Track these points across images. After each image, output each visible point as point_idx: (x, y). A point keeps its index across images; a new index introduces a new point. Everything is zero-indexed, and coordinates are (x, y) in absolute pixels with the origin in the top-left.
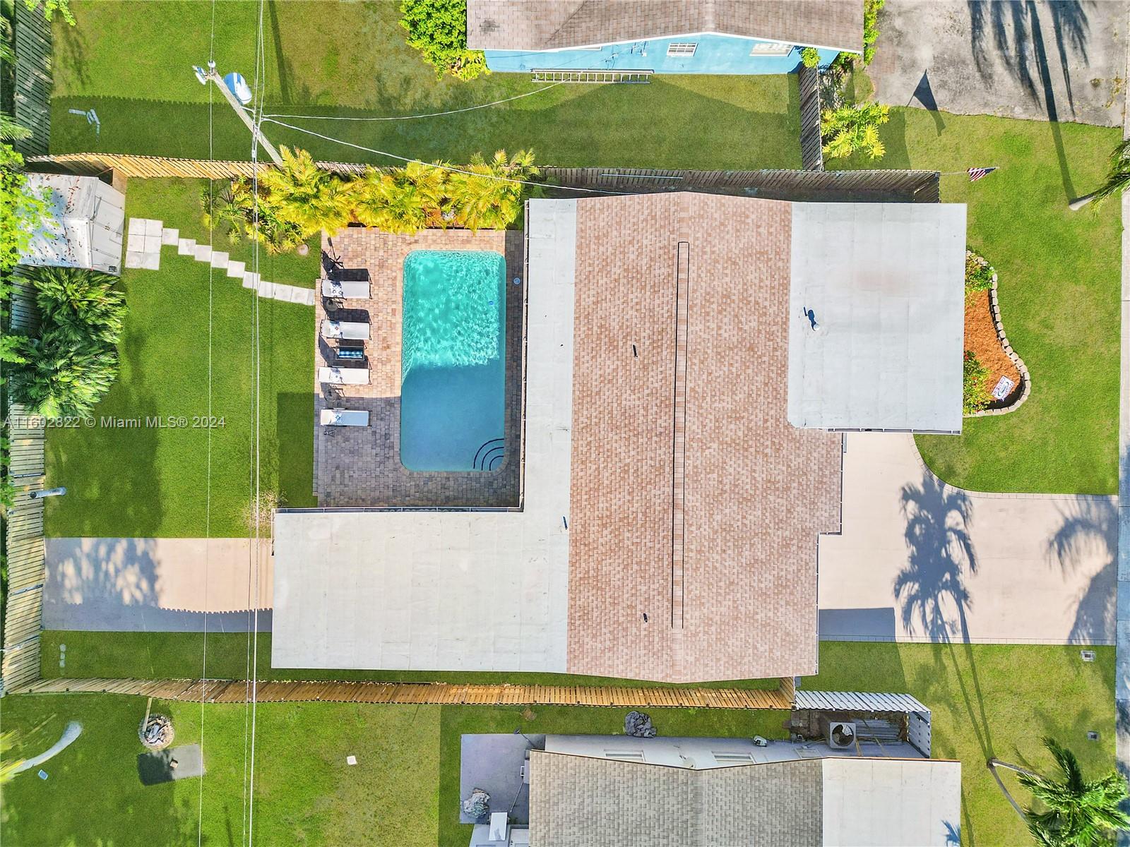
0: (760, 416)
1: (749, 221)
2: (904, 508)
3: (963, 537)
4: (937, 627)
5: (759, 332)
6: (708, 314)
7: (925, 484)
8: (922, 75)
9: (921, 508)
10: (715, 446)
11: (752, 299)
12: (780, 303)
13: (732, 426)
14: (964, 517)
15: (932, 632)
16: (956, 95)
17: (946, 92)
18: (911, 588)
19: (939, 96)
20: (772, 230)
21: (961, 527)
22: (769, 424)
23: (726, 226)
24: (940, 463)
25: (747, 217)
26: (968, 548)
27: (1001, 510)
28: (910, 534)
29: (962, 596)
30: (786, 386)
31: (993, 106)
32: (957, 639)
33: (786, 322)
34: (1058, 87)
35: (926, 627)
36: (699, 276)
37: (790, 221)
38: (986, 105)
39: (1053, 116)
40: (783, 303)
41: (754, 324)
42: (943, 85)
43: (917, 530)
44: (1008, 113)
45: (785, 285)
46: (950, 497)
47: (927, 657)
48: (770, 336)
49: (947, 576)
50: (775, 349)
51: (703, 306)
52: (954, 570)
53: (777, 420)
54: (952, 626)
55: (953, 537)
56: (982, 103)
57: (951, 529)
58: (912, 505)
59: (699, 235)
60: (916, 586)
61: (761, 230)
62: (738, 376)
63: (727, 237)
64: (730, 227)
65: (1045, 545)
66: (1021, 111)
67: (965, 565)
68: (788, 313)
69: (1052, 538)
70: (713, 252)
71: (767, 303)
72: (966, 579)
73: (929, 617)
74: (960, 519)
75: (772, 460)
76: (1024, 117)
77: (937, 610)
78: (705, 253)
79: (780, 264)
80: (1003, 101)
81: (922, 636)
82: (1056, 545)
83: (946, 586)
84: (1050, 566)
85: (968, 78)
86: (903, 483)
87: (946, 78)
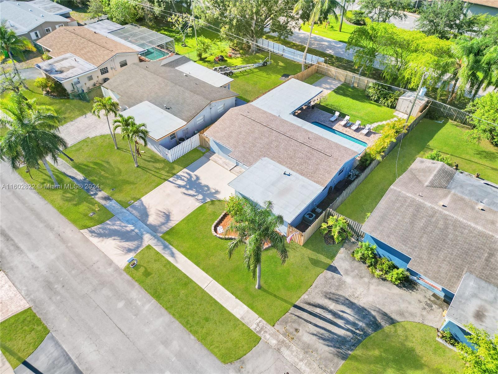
0: (273, 152)
1: (326, 174)
2: (215, 190)
3: (193, 196)
4: (179, 177)
5: (294, 162)
6: (308, 153)
7: (216, 197)
8: (341, 274)
9: (211, 193)
10: (274, 139)
11: (304, 164)
12: (298, 170)
13: (275, 145)
14: (197, 199)
15: (179, 176)
16: (326, 280)
17: (330, 277)
18: (194, 178)
19: (329, 274)
20: (320, 178)
21: (196, 197)
22: (269, 152)
23: (329, 167)
24: (217, 203)
25: (328, 174)
26: (190, 195)
27: (189, 208)
28: (207, 186)
29: (180, 186)
30: (275, 161)
31: (314, 289)
32: (171, 179)
33: (292, 169)
34: (305, 315)
35: (182, 176)
36: (320, 155)
37: (319, 184)
38: (316, 287)
39: (295, 306)
40: (297, 171)
41: (297, 162)
42: (333, 278)
43: (206, 188)
44: (307, 292)
45: (302, 174)
46: (206, 200)
47: (174, 172)
48: (291, 164)
49: (188, 187)
50: (286, 163)
51: (311, 152)
52: (187, 189)
53: (268, 155)
54: (175, 180)
55: (196, 194)
56: (318, 286)
57: (198, 195)
58: (214, 191)
59: (331, 160)
60: (193, 180)
61: (322, 176)
62: (287, 152)
63: (326, 166)
64: (328, 168)
65: (171, 211)
66: (305, 297)
67: (186, 192)
68: (293, 171)
69: (170, 214)
70: (324, 161)
71: (300, 167)
72: (183, 190)
73: (183, 178)
74: (199, 198)
75: (260, 149)
76: (302, 297)
77: (183, 180)
78: (325, 159)
79: (309, 176)
80: (313, 294)
81: (180, 173)
82: (168, 214)
83: (186, 185)
84: (164, 209)
85: (330, 287)
86: (221, 193)
87: (335, 280)
